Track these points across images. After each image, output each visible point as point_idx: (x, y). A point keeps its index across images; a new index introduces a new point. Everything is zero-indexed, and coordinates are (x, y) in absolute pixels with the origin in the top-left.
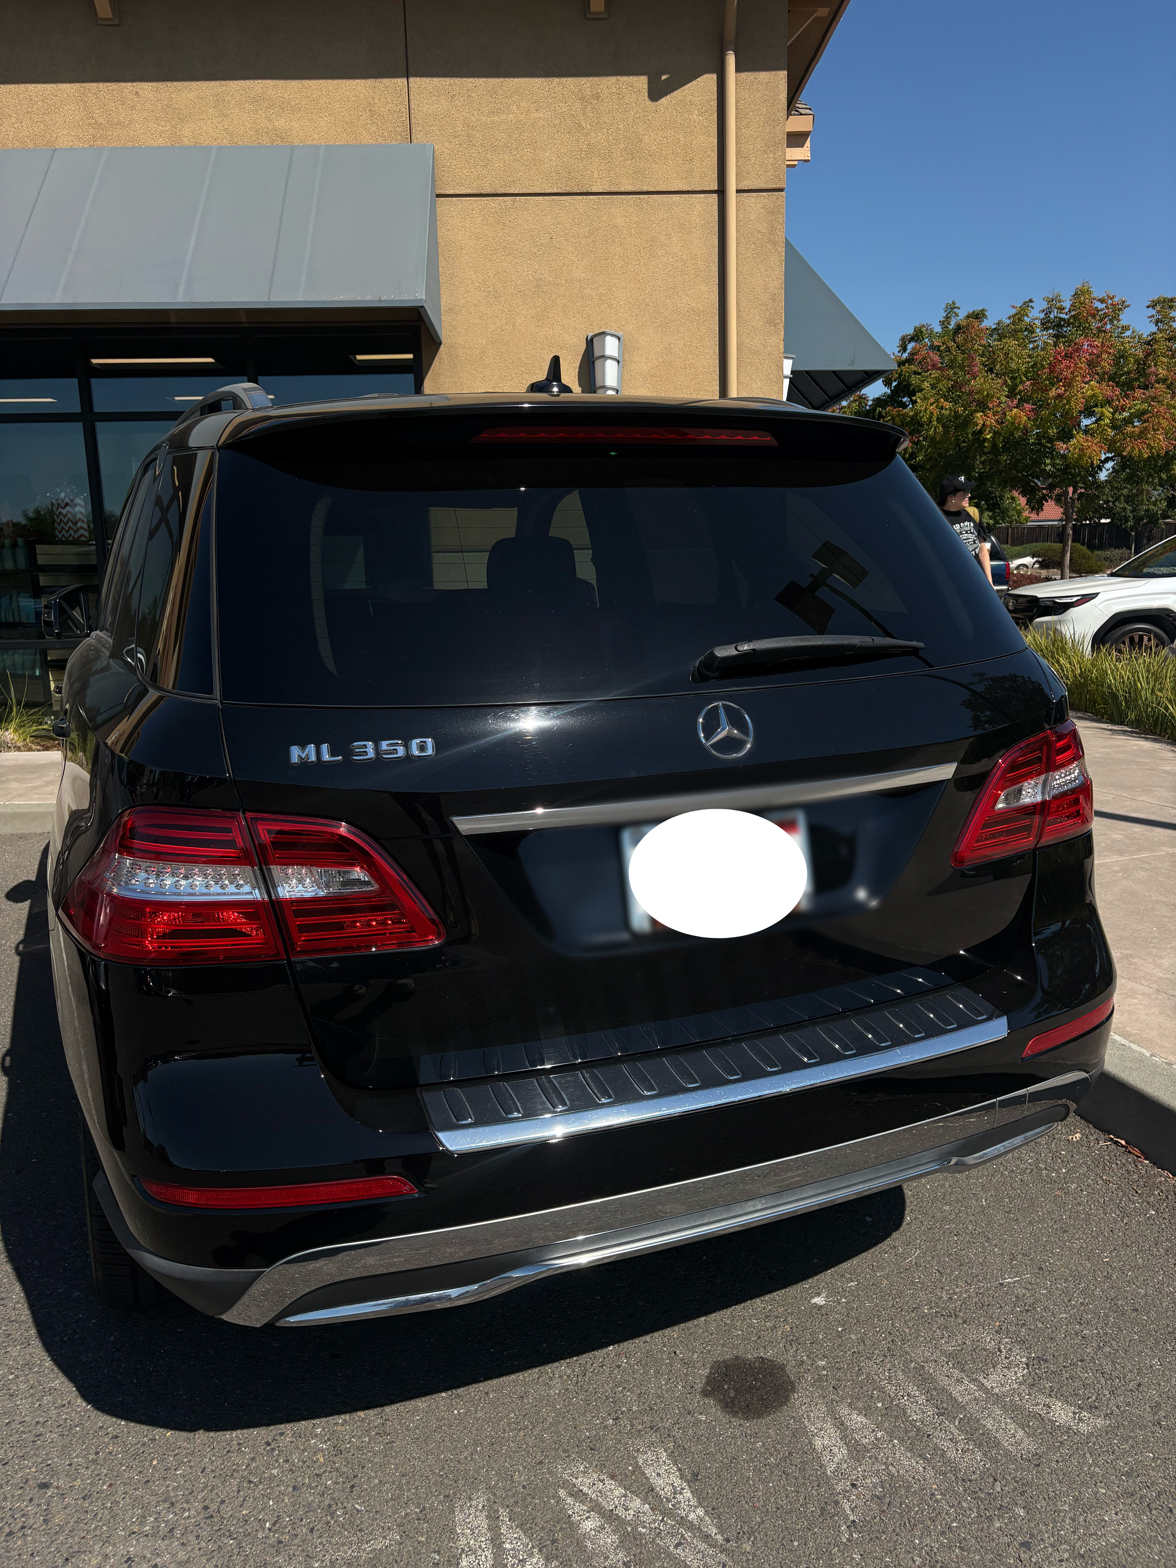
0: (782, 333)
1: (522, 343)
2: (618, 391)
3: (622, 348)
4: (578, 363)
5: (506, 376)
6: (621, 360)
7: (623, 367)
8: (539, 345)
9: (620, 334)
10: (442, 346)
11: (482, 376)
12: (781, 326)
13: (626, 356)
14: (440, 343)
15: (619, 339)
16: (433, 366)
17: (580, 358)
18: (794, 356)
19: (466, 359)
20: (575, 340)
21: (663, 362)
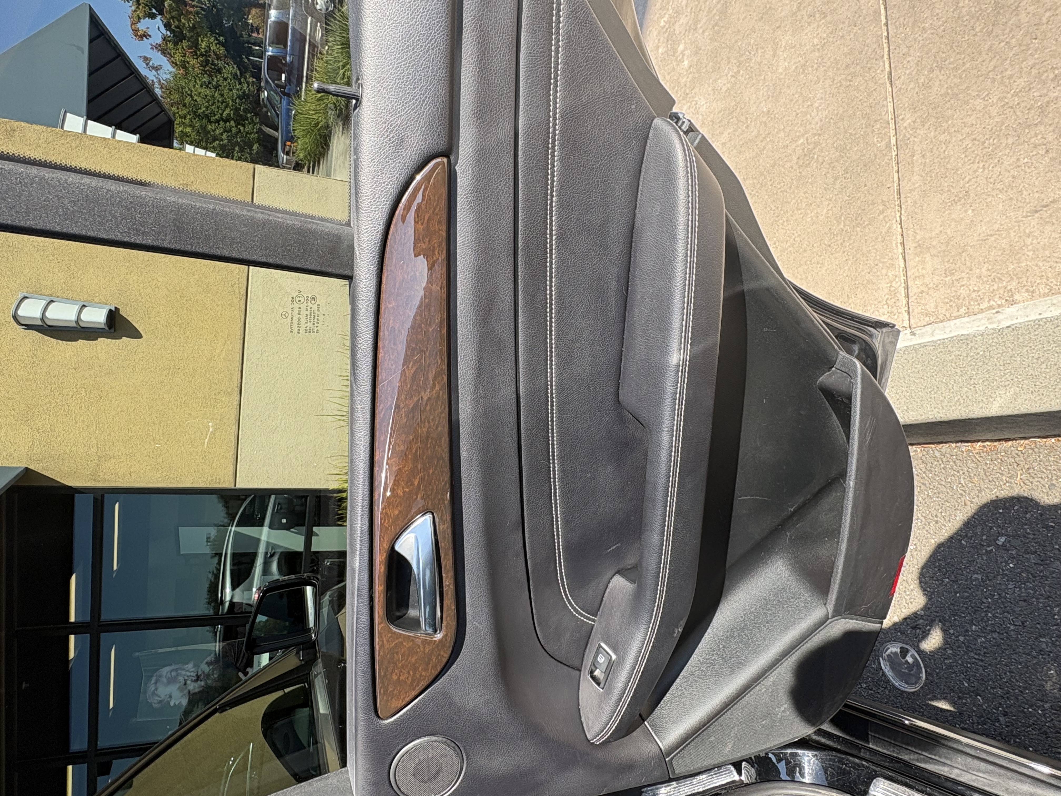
0: (23, 124)
1: (29, 392)
2: (84, 306)
3: (38, 294)
4: (53, 340)
5: (64, 411)
6: (49, 299)
7: (58, 297)
8: (31, 376)
9: (20, 296)
10: (30, 467)
11: (63, 432)
12: (16, 124)
13: (48, 292)
14: (27, 469)
15: (25, 298)
16: (51, 476)
17: (47, 338)
18: (63, 111)
19: (44, 446)
20: (26, 340)
21: (53, 256)
